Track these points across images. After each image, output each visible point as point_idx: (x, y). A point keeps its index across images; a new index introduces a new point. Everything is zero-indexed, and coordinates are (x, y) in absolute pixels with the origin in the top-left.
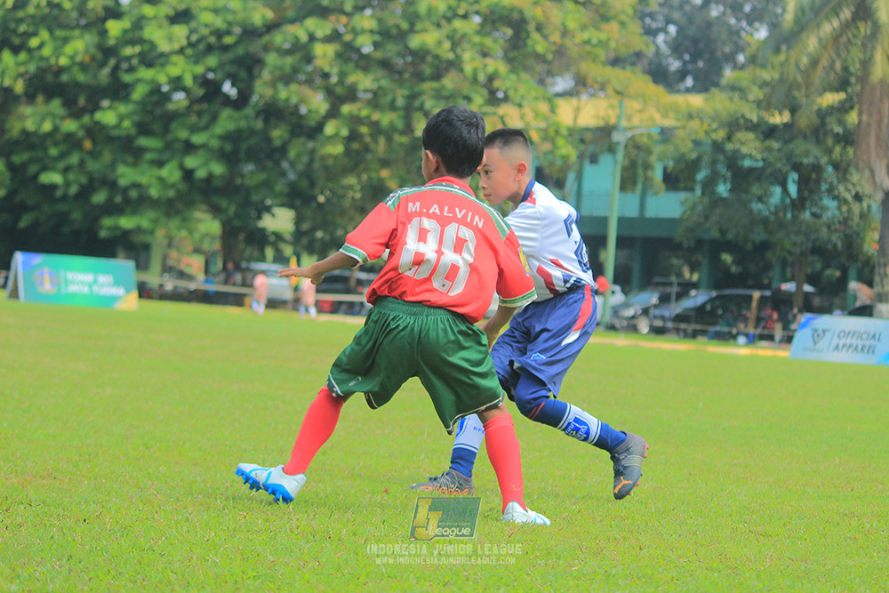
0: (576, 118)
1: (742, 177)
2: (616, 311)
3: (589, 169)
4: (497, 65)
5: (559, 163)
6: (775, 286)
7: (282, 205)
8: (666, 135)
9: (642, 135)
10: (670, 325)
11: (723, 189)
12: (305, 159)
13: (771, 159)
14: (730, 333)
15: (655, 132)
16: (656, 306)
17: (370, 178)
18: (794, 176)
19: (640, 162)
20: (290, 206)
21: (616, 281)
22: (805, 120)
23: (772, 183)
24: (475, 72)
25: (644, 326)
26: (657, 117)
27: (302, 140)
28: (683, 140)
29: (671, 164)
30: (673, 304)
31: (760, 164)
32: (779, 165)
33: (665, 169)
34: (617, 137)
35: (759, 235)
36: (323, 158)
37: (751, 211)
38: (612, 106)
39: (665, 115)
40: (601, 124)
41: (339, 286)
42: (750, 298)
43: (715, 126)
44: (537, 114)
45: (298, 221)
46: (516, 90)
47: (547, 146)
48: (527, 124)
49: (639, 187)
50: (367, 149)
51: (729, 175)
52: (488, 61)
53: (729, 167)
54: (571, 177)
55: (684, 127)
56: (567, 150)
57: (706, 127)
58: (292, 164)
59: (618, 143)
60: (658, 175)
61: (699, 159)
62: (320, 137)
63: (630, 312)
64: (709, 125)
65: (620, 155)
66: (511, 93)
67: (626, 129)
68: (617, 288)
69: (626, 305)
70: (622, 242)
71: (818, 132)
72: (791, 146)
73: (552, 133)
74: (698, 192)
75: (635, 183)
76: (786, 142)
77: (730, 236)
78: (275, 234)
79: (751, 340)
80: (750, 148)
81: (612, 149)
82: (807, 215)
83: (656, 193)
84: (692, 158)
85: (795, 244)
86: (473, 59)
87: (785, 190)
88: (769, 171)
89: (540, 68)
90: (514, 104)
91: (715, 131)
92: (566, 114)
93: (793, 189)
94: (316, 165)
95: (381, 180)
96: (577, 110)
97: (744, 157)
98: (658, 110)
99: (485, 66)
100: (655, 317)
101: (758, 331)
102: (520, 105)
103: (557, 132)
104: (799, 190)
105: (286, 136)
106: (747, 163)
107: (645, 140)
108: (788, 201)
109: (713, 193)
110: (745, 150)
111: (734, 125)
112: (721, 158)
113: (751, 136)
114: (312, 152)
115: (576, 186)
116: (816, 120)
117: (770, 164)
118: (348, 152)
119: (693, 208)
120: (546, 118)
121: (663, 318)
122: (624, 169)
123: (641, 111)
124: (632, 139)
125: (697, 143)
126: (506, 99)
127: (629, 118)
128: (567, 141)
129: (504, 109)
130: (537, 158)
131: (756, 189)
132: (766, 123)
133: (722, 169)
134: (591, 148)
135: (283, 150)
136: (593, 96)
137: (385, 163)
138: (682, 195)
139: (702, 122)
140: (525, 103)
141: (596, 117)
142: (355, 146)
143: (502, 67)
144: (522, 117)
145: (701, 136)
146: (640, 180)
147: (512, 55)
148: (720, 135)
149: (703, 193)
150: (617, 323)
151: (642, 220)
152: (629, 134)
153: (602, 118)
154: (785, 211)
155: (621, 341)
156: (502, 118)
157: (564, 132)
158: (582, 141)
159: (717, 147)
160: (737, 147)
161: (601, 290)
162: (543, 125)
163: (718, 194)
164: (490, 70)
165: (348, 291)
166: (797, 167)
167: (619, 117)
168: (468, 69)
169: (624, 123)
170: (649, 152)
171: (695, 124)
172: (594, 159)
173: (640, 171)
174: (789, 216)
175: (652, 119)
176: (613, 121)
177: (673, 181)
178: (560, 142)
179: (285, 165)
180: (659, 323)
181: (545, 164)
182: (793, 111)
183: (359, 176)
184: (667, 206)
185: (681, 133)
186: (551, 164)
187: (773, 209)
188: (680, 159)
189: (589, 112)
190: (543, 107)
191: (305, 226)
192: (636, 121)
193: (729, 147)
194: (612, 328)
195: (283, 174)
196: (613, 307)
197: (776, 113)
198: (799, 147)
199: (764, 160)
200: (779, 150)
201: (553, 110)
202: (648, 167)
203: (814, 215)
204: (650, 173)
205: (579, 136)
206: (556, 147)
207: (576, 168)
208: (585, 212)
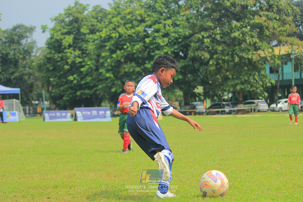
0: (279, 53)
3: (284, 66)
4: (256, 40)
5: (276, 65)
7: (199, 85)
9: (298, 55)
12: (205, 72)
15: (302, 54)
17: (223, 75)
19: (299, 63)
20: (202, 85)
24: (250, 42)
27: (204, 66)
34: (292, 56)
36: (210, 71)
38: (289, 48)
40: (287, 53)
41: (218, 107)
44: (269, 53)
45: (204, 89)
46: (262, 46)
47: (272, 61)
48: (266, 55)
50: (221, 67)
52: (253, 39)
54: (280, 69)
56: (278, 62)
58: (201, 73)
59: (292, 58)
62: (209, 65)
65: (293, 62)
66: (261, 47)
73: (273, 57)
75: (298, 69)
78: (198, 93)
81: (291, 60)
86: (249, 39)
89: (268, 39)
90: (262, 50)
92: (277, 51)
94: (208, 73)
95: (227, 76)
96: (280, 50)
99: (253, 40)
102: (264, 50)
103: (275, 57)
105: (199, 66)
107: (300, 57)
114: (207, 69)
115: (282, 72)
118: (217, 68)
120: (271, 53)
122: (295, 65)
123: (298, 49)
124: (296, 57)
126: (259, 49)
127: (295, 51)
128: (278, 59)
129: (260, 52)
130: (270, 65)
134: (285, 60)
135: (198, 70)
136: (283, 45)
137: (227, 71)
140: (265, 50)
141: (285, 51)
142: (218, 66)
143: (258, 41)
144: (265, 54)
147: (260, 37)
151: (301, 79)
152: (295, 55)
156: (259, 55)
157: (277, 57)
158: (282, 58)
162: (271, 55)
164: (254, 41)
165: (221, 108)
168: (248, 41)
169: (293, 52)
170: (301, 60)
172: (286, 64)
173: (299, 65)
175: (301, 50)
176: (290, 52)
178: (276, 60)
179: (199, 74)
181: (272, 66)
183: (220, 75)
186: (274, 66)
189: (283, 50)
190: (270, 50)
191: (206, 91)
195: (199, 76)
201: (273, 51)
205: (281, 57)
206: (275, 61)
207: (281, 66)
208: (285, 78)
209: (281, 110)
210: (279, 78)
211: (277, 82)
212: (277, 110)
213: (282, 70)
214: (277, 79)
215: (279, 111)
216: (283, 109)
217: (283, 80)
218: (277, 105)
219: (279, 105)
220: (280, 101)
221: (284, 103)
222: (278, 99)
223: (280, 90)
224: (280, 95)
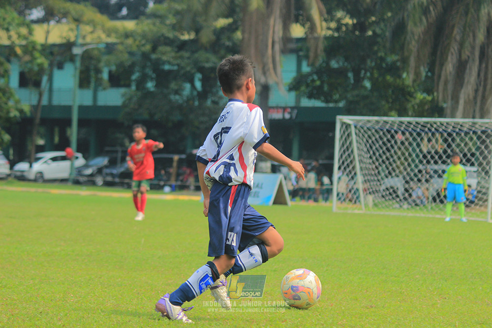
0: (46, 38)
1: (163, 78)
2: (79, 171)
3: (58, 74)
5: (36, 68)
6: (188, 151)
8: (110, 48)
9: (93, 49)
10: (117, 180)
11: (150, 85)
13: (183, 64)
14: (159, 185)
15: (102, 46)
16: (106, 167)
18: (198, 76)
19: (92, 67)
21: (78, 151)
22: (206, 37)
23: (185, 81)
25: (99, 180)
26: (103, 36)
28: (121, 52)
29: (114, 68)
30: (119, 165)
31: (175, 68)
32: (188, 69)
33: (110, 73)
34: (77, 51)
35: (177, 117)
37: (170, 101)
38: (71, 30)
39: (108, 36)
40: (64, 41)
42: (171, 160)
43: (143, 42)
44: (19, 35)
46: (4, 19)
47: (27, 58)
48: (14, 43)
49: (92, 85)
51: (154, 76)
53: (154, 71)
54: (45, 79)
55: (122, 43)
56: (42, 60)
57: (137, 43)
59: (76, 55)
60: (105, 76)
61: (133, 65)
63: (89, 171)
64: (140, 41)
65: (78, 64)
67: (82, 45)
68: (80, 155)
69: (86, 166)
70: (82, 123)
71: (215, 47)
72: (196, 55)
73: (30, 48)
74: (134, 87)
75: (89, 82)
76: (193, 52)
77: (157, 117)
79: (174, 189)
80: (168, 57)
81: (72, 59)
82: (209, 103)
83: (104, 89)
84: (128, 64)
85: (202, 122)
87: (193, 86)
88: (182, 72)
89: (20, 3)
90: (3, 29)
91: (143, 45)
92: (40, 35)
93: (198, 85)
96: (48, 32)
97: (164, 63)
98: (104, 32)
100: (107, 174)
101: (179, 183)
102: (8, 30)
103: (34, 48)
104: (203, 86)
106: (167, 67)
107: (96, 52)
108: (195, 93)
109: (144, 88)
110: (164, 58)
111: (158, 42)
112: (149, 64)
113: (168, 49)
115: (48, 85)
116: (213, 38)
117: (182, 68)
119: (130, 99)
120: (25, 38)
121: (112, 175)
122: (81, 72)
123: (92, 32)
124: (86, 52)
125: (131, 54)
127: (84, 37)
128: (42, 54)
130: (21, 66)
131: (173, 86)
132: (179, 39)
133: (149, 71)
134: (58, 58)
136: (58, 22)
138: (122, 90)
139: (135, 40)
140: (11, 28)
141: (61, 37)
144: (9, 37)
145: (135, 49)
146: (93, 80)
148: (148, 47)
149: (138, 89)
150: (82, 179)
151: (95, 108)
152: (85, 48)
153: (65, 38)
154: (194, 101)
155: (84, 192)
157: (39, 47)
158: (52, 53)
159: (145, 56)
160: (160, 56)
161: (69, 156)
162: (24, 43)
163: (148, 88)
166: (201, 70)
167: (77, 37)
169: (80, 41)
170: (99, 61)
171: (130, 41)
172: (60, 66)
173: (92, 73)
174: (197, 103)
175: (99, 38)
176: (72, 39)
177: (116, 80)
178: (37, 54)
180: (109, 179)
181: (27, 70)
182: (198, 31)
184: (112, 97)
185: (120, 47)
186: (31, 70)
187: (185, 98)
188: (120, 65)
189: (56, 34)
190: (24, 31)
192: (88, 39)
193: (154, 56)
194: (77, 182)
196: (77, 168)
197: (186, 33)
198: (202, 55)
199: (178, 65)
200: (188, 58)
201: (31, 32)
202: (98, 71)
203: (214, 102)
204: (99, 76)
205: (49, 50)
206: (34, 58)
207: (47, 72)
208: (55, 102)
209: (40, 178)
210: (40, 100)
211: (35, 108)
212: (32, 176)
213: (50, 80)
214: (35, 102)
215: (35, 180)
216: (47, 176)
217: (50, 107)
218: (31, 166)
219: (37, 167)
220: (40, 155)
221: (50, 161)
222: (33, 151)
223: (42, 130)
224: (41, 142)
